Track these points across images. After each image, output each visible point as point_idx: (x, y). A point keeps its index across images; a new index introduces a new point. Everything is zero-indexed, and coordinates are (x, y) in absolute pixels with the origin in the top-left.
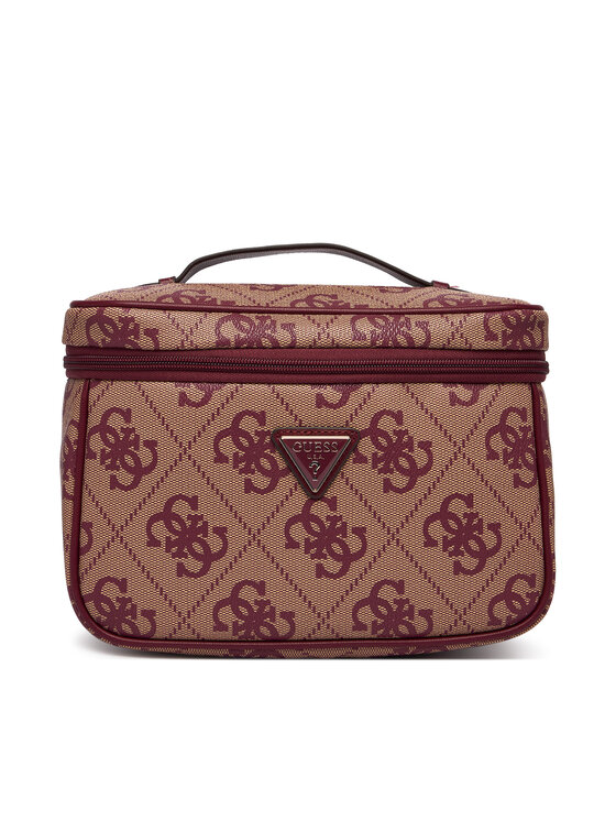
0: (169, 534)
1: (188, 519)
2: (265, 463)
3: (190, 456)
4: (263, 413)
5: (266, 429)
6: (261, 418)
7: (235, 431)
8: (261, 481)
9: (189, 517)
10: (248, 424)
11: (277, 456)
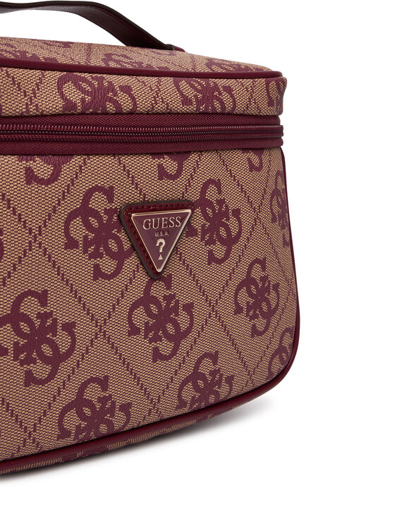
0: (17, 338)
1: (37, 318)
2: (113, 245)
3: (40, 244)
4: (112, 188)
5: (113, 206)
6: (109, 193)
7: (84, 211)
8: (108, 265)
9: (39, 316)
10: (99, 202)
11: (122, 236)
